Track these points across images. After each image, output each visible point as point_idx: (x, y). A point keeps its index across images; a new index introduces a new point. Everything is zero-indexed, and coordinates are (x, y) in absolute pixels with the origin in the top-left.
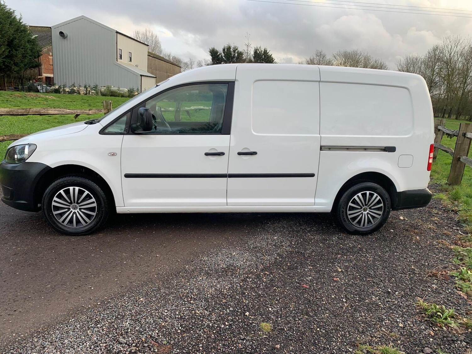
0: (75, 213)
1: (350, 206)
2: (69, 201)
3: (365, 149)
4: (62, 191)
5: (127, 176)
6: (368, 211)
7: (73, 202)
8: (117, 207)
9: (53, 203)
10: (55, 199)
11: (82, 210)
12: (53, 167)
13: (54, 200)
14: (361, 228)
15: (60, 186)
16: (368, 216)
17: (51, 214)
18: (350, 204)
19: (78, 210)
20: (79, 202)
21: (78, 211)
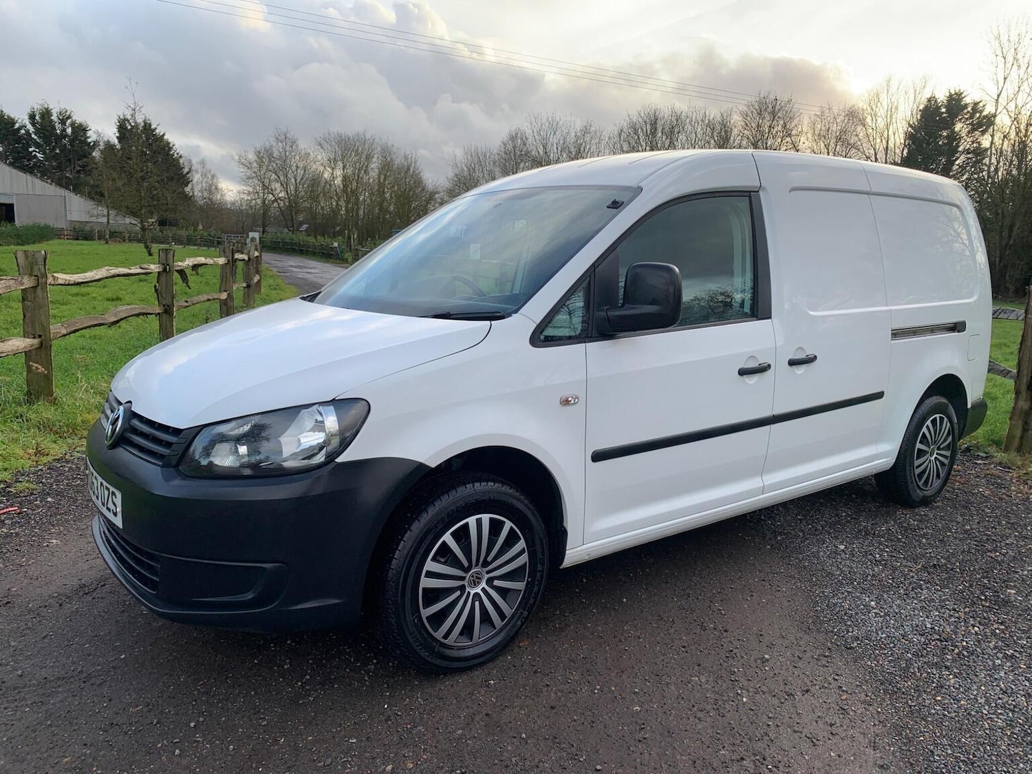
0: (477, 595)
1: (918, 449)
2: (466, 564)
3: (933, 329)
4: (447, 538)
5: (598, 457)
6: (935, 455)
7: (474, 563)
8: (567, 552)
9: (425, 583)
10: (430, 565)
11: (496, 583)
12: (433, 464)
13: (427, 571)
14: (929, 492)
15: (447, 520)
16: (936, 464)
17: (416, 621)
18: (918, 446)
19: (484, 584)
20: (489, 559)
21: (483, 590)
